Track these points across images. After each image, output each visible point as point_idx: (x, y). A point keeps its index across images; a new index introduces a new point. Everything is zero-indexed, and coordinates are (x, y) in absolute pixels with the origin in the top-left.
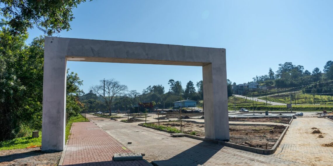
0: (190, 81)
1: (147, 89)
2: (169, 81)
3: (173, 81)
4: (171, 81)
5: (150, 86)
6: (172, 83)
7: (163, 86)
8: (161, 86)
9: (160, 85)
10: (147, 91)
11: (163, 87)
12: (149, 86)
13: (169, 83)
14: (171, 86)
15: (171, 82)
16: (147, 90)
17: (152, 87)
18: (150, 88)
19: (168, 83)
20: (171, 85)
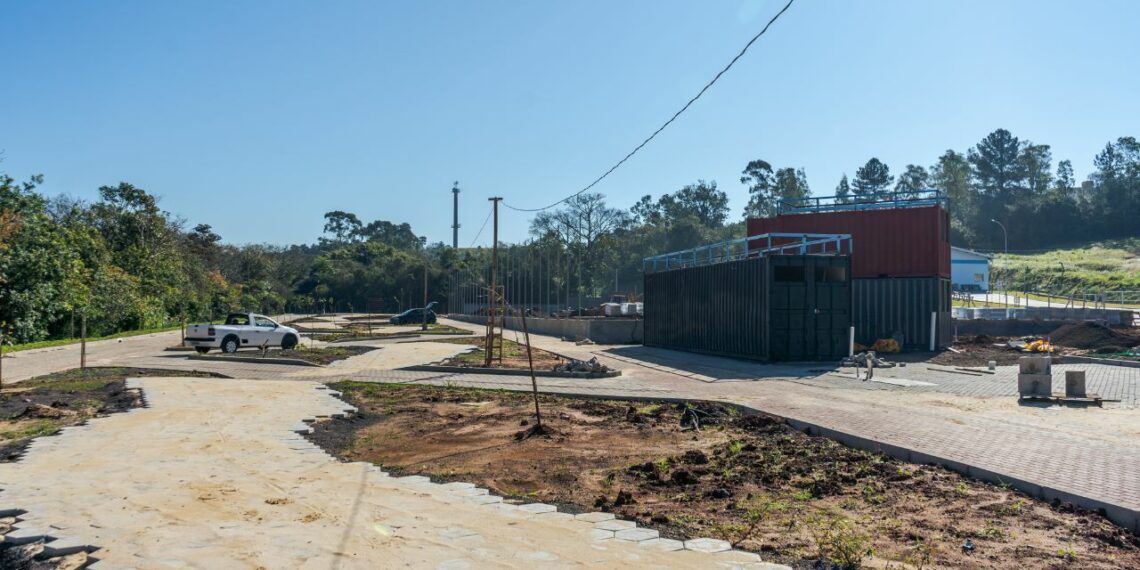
0: (874, 161)
1: (632, 209)
2: (748, 168)
3: (767, 167)
4: (756, 167)
5: (648, 197)
6: (762, 178)
7: (720, 188)
8: (714, 188)
9: (708, 186)
10: (634, 221)
11: (724, 194)
12: (645, 195)
13: (748, 175)
14: (756, 193)
15: (755, 173)
16: (632, 216)
17: (655, 201)
18: (648, 206)
19: (743, 180)
20: (756, 189)
